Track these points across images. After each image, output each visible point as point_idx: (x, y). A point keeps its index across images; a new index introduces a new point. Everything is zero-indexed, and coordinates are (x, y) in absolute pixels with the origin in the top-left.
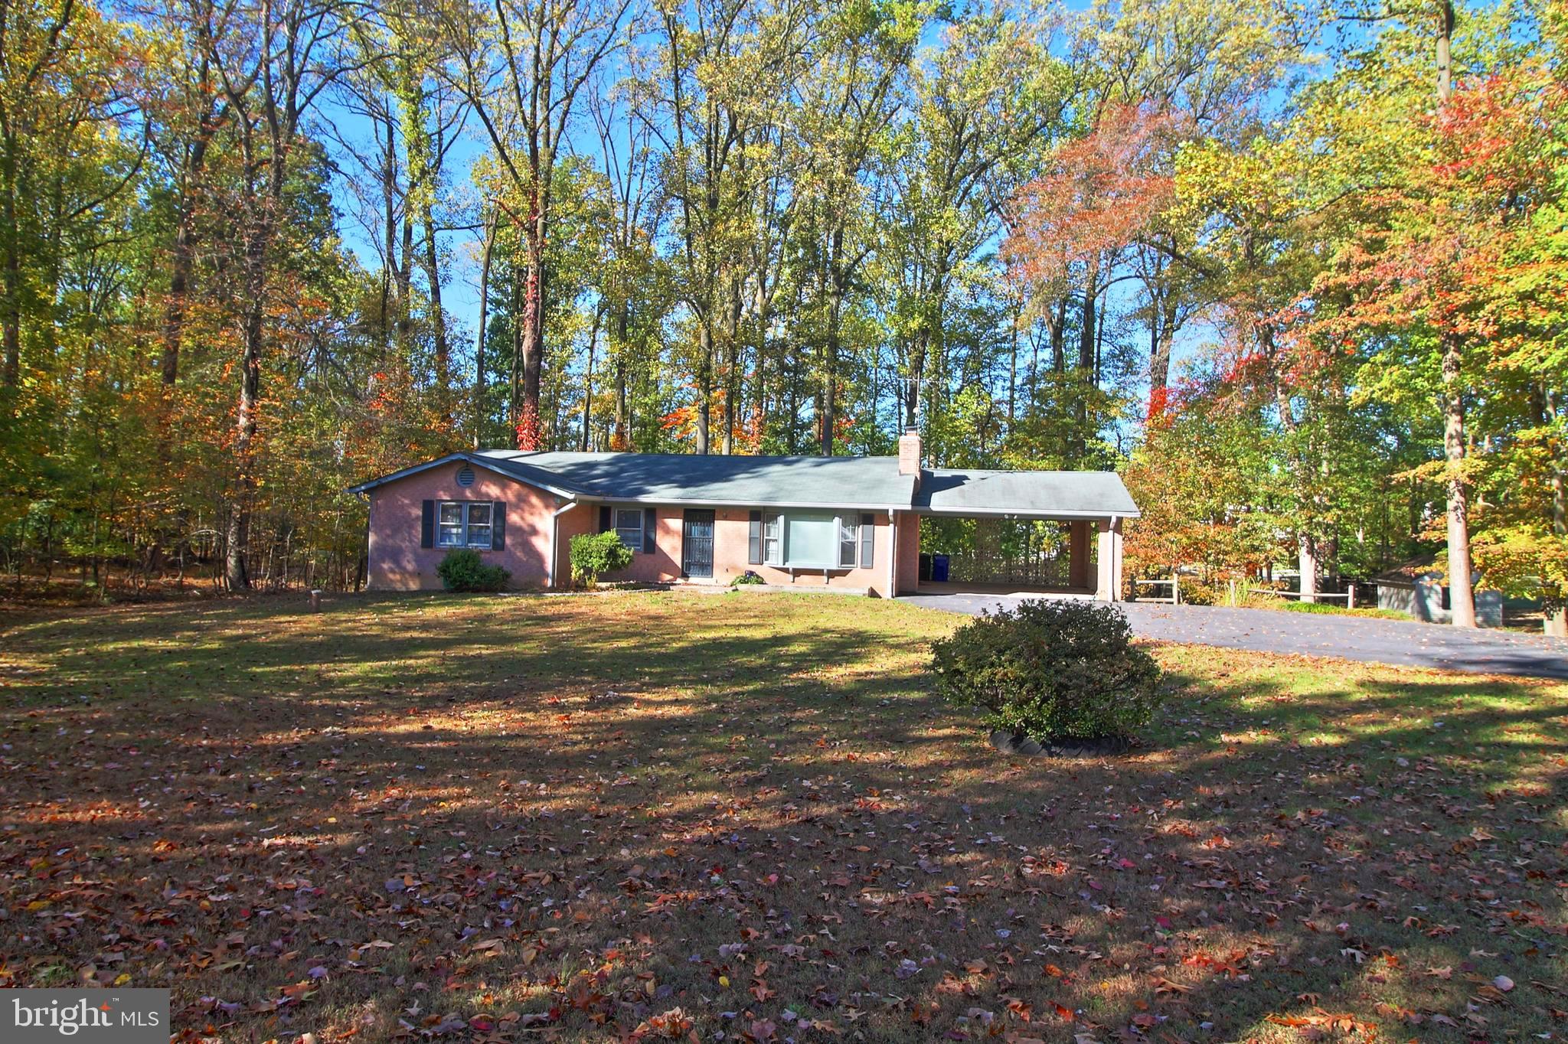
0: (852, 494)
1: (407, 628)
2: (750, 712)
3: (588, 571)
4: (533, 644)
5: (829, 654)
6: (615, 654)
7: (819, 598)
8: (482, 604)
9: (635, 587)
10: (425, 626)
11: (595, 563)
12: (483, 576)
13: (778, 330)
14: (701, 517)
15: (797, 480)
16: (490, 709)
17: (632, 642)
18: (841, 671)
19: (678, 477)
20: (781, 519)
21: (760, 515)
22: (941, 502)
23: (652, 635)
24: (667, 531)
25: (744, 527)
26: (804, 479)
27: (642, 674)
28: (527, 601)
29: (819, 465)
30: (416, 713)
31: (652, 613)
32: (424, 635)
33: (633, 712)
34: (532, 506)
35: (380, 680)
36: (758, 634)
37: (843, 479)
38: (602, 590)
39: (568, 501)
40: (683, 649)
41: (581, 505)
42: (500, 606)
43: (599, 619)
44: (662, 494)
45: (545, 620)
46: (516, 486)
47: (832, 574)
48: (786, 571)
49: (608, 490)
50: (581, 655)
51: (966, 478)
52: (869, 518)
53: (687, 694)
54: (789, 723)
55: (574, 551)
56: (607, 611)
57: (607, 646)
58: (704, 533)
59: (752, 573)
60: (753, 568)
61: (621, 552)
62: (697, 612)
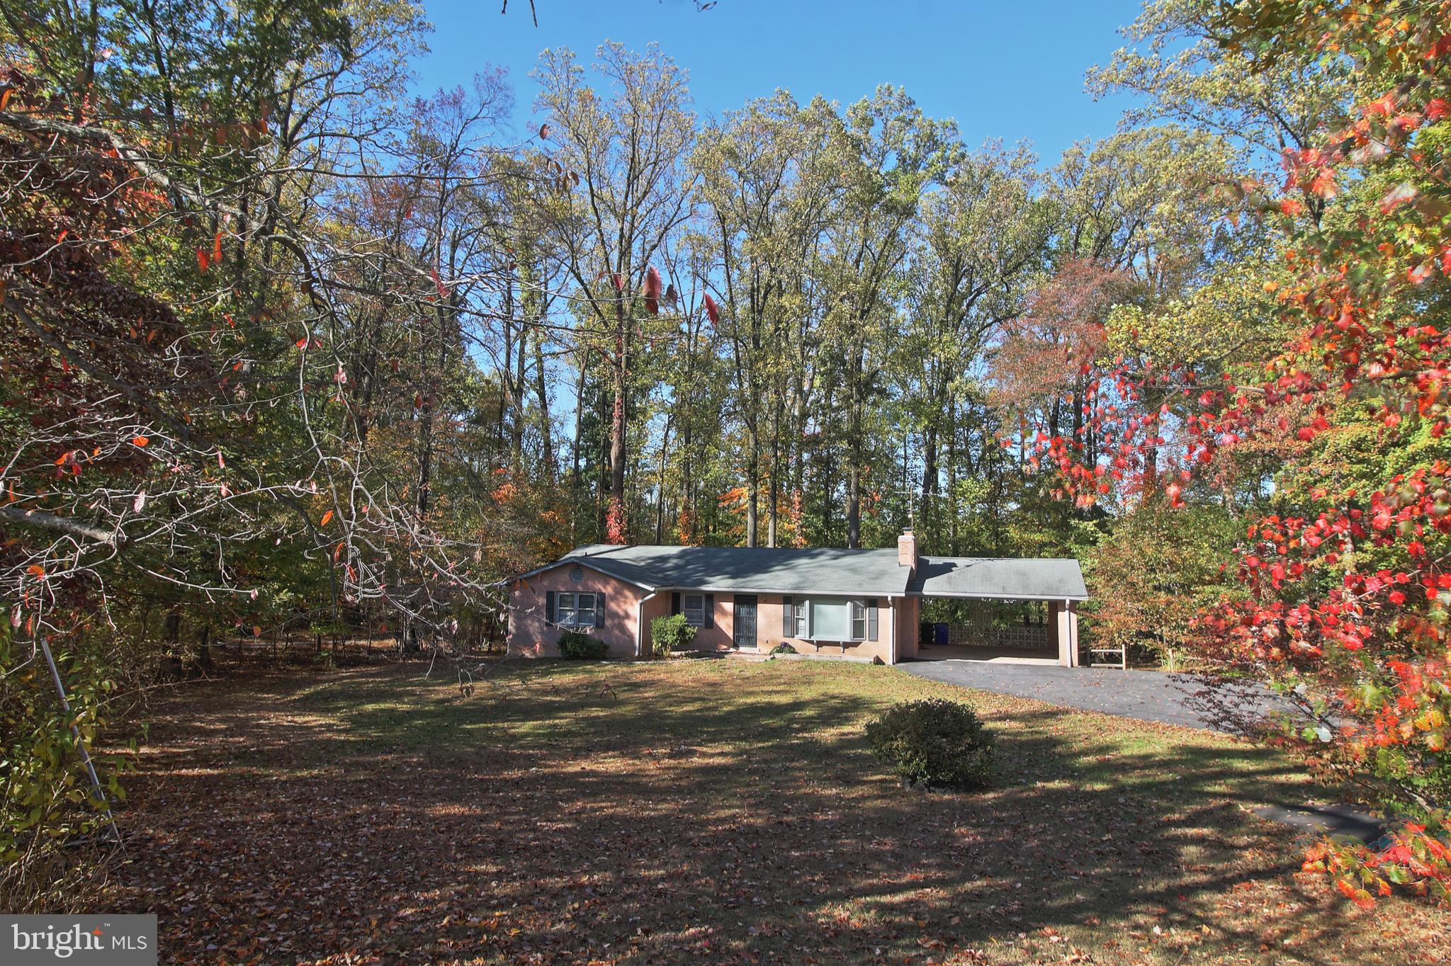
0: (860, 585)
1: (545, 693)
2: (765, 761)
3: (664, 644)
4: (631, 708)
5: (829, 717)
6: (686, 716)
7: (835, 665)
8: (591, 672)
9: (699, 656)
10: (556, 691)
11: (670, 638)
12: (589, 648)
13: (812, 427)
14: (747, 601)
15: (820, 571)
16: (614, 757)
17: (697, 705)
18: (833, 731)
19: (729, 569)
20: (807, 603)
21: (791, 599)
22: (932, 587)
23: (710, 700)
24: (724, 613)
25: (778, 610)
26: (826, 571)
27: (702, 732)
28: (622, 669)
29: (836, 558)
30: (573, 759)
31: (711, 680)
32: (558, 699)
33: (697, 761)
34: (626, 597)
35: (544, 735)
36: (784, 699)
37: (853, 570)
38: (674, 658)
39: (650, 593)
40: (730, 713)
41: (658, 593)
42: (605, 672)
43: (673, 686)
44: (719, 584)
45: (635, 686)
46: (613, 582)
47: (846, 645)
48: (812, 642)
49: (679, 581)
50: (663, 716)
51: (954, 565)
52: (874, 602)
53: (728, 748)
54: (787, 769)
55: (654, 630)
56: (679, 679)
57: (680, 710)
58: (749, 613)
59: (786, 644)
60: (787, 640)
61: (688, 630)
62: (743, 679)
